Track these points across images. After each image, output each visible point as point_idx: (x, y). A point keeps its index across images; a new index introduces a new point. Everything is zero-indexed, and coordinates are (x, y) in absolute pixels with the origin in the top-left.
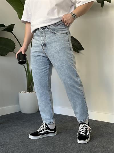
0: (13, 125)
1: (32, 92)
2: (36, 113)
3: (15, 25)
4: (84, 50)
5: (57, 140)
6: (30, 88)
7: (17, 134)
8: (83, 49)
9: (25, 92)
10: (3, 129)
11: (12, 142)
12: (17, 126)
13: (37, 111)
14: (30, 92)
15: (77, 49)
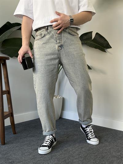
2: (58, 120)
4: (111, 48)
5: (76, 159)
7: (31, 147)
8: (109, 47)
10: (17, 140)
11: (23, 158)
12: (33, 137)
13: (59, 118)
15: (103, 47)
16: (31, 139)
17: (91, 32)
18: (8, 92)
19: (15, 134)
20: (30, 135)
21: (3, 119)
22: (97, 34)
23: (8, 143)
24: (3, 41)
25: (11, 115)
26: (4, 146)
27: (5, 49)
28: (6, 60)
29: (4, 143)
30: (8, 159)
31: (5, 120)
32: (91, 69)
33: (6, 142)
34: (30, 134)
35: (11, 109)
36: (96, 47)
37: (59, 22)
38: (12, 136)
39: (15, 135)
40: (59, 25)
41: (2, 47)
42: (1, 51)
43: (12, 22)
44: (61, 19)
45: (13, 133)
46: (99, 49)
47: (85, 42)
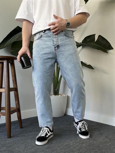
1: (58, 95)
2: (63, 116)
4: (113, 49)
6: (56, 91)
8: (111, 48)
9: (52, 95)
13: (64, 115)
14: (56, 95)
15: (105, 48)
16: (36, 133)
17: (94, 35)
18: (16, 89)
19: (22, 128)
20: (36, 129)
21: (9, 114)
22: (100, 36)
23: (14, 137)
24: (13, 43)
25: (18, 110)
26: (9, 139)
27: (14, 51)
28: (15, 60)
29: (10, 137)
31: (11, 115)
32: (94, 69)
33: (12, 135)
35: (18, 105)
36: (98, 49)
37: (56, 25)
38: (19, 130)
39: (21, 129)
40: (57, 28)
41: (11, 48)
42: (11, 52)
43: (21, 27)
44: (58, 23)
45: (19, 127)
46: (101, 50)
47: (89, 44)
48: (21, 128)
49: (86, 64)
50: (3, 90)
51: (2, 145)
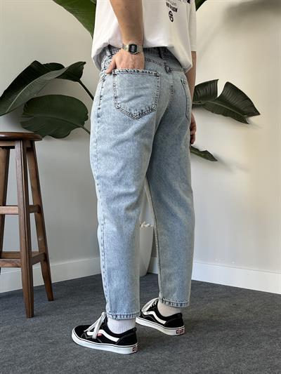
0: (82, 302)
2: (143, 276)
3: (85, 63)
4: (259, 114)
8: (256, 113)
10: (58, 310)
12: (92, 305)
15: (241, 113)
16: (87, 308)
17: (215, 82)
18: (39, 210)
19: (53, 300)
20: (85, 302)
21: (29, 264)
22: (228, 85)
23: (39, 315)
24: (27, 103)
25: (45, 259)
26: (32, 320)
27: (28, 119)
28: (35, 142)
29: (31, 314)
30: (46, 339)
31: (33, 266)
32: (216, 160)
33: (35, 312)
34: (83, 300)
35: (44, 246)
36: (226, 114)
38: (47, 303)
39: (52, 302)
41: (24, 114)
42: (21, 123)
43: (43, 62)
46: (232, 117)
47: (203, 103)
48: (49, 300)
49: (197, 150)
50: (14, 209)
51: (20, 330)
